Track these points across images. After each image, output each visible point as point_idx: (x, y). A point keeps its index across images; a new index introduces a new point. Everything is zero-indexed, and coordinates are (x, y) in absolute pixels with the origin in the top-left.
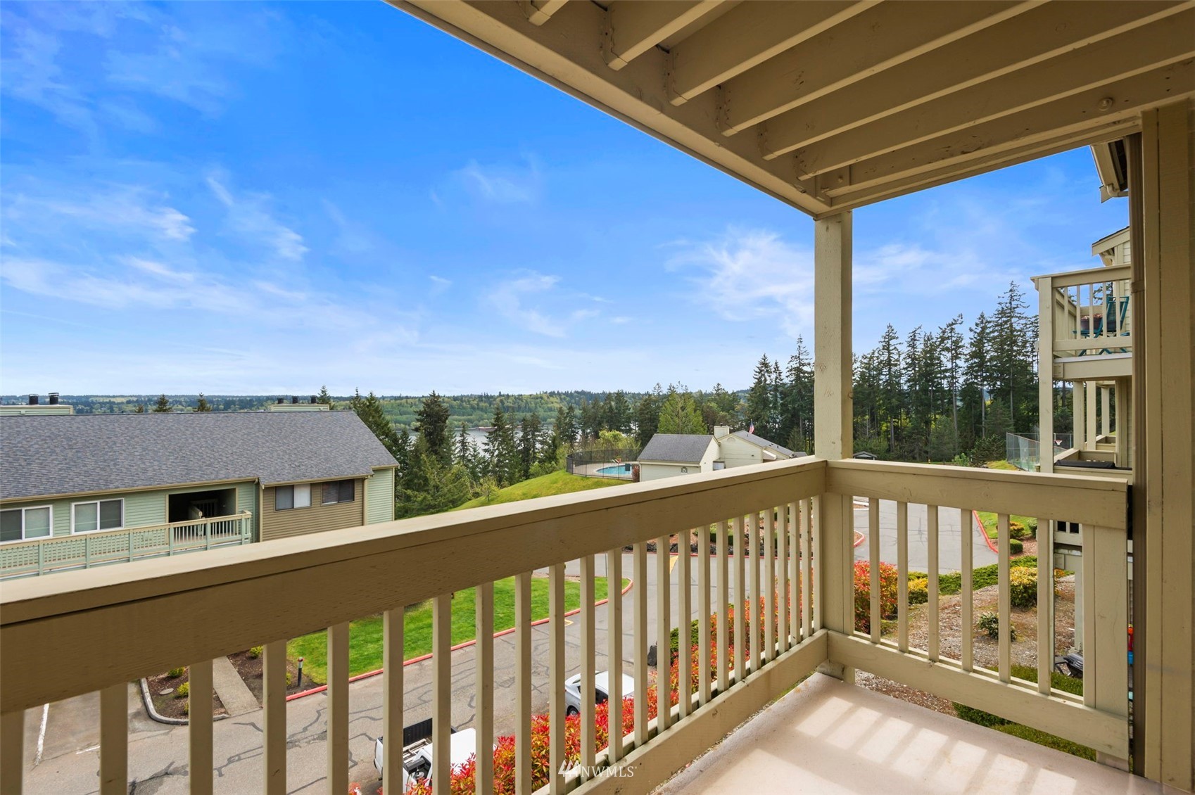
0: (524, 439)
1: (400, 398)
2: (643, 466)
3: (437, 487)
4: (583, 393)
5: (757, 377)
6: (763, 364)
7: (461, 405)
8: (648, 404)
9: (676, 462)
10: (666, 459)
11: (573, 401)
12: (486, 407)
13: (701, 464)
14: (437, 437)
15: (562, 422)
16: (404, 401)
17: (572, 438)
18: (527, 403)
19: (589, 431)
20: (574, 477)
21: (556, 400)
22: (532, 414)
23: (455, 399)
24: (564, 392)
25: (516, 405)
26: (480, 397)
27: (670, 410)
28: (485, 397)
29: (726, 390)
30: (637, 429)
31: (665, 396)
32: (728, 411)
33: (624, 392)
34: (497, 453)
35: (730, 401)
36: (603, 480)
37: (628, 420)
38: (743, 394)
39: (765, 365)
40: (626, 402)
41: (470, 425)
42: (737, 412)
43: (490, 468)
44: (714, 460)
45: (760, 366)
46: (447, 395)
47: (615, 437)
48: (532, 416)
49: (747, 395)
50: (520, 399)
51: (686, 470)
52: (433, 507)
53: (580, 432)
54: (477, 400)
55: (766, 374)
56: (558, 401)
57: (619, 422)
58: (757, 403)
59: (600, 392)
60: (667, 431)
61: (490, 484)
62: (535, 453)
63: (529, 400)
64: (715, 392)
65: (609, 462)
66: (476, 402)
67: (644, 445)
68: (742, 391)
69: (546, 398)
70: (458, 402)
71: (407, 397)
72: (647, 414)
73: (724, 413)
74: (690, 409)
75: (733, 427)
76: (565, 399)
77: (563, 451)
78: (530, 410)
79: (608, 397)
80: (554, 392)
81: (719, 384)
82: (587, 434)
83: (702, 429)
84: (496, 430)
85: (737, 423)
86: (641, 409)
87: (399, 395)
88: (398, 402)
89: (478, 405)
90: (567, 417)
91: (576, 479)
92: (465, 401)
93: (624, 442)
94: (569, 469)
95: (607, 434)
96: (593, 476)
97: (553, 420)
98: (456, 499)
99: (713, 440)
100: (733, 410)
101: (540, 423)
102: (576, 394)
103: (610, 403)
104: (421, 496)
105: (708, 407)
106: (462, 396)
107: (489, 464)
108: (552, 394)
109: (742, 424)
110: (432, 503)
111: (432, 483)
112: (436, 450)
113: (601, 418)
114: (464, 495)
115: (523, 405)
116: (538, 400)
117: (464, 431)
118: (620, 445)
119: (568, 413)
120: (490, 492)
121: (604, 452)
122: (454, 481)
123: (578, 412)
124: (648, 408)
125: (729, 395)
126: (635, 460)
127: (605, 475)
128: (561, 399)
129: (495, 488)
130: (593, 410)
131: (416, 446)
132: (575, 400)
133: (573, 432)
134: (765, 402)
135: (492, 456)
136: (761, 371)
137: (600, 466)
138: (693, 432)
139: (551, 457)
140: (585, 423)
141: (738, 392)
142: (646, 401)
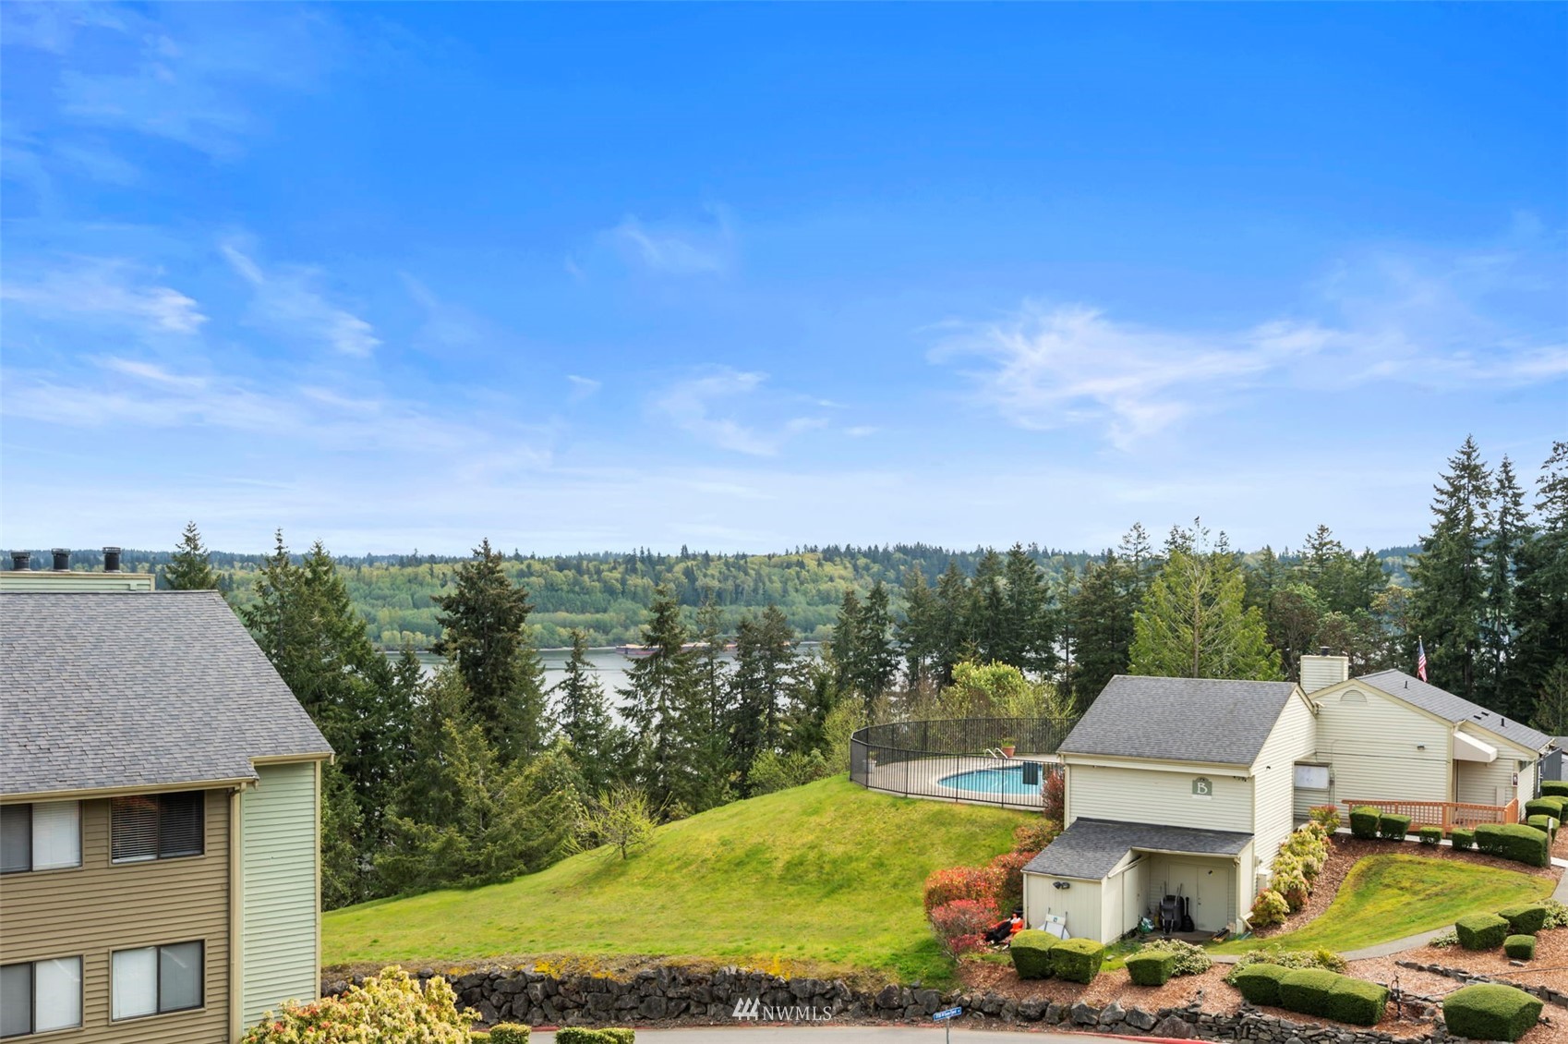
0: (743, 682)
1: (415, 561)
2: (1076, 772)
3: (484, 814)
4: (920, 552)
5: (1445, 507)
6: (1464, 468)
7: (576, 582)
8: (1105, 585)
9: (1179, 760)
10: (1147, 751)
11: (891, 574)
12: (645, 589)
13: (1256, 770)
14: (494, 671)
15: (852, 636)
16: (424, 568)
17: (876, 681)
18: (759, 578)
19: (928, 661)
20: (870, 796)
21: (843, 572)
22: (766, 610)
23: (562, 564)
24: (864, 548)
25: (730, 585)
26: (630, 561)
27: (1164, 604)
28: (643, 560)
29: (1347, 546)
30: (1071, 657)
31: (1157, 563)
32: (1349, 609)
33: (1041, 549)
34: (657, 719)
35: (1357, 579)
36: (957, 808)
37: (1047, 632)
38: (1398, 560)
39: (1470, 470)
40: (1040, 578)
41: (601, 637)
42: (1378, 613)
43: (640, 764)
44: (1298, 758)
45: (1452, 473)
46: (539, 555)
47: (999, 680)
48: (766, 616)
49: (1412, 562)
50: (739, 568)
51: (1209, 785)
52: (474, 869)
53: (904, 665)
54: (621, 569)
55: (1473, 499)
56: (849, 573)
57: (1018, 636)
58: (1441, 588)
59: (970, 547)
60: (1159, 668)
61: (631, 811)
62: (773, 721)
63: (765, 570)
64: (1311, 553)
65: (978, 755)
66: (617, 575)
67: (1082, 707)
68: (1395, 552)
69: (811, 563)
70: (570, 574)
71: (432, 559)
72: (1102, 614)
73: (1337, 616)
74: (1229, 600)
75: (1365, 656)
76: (867, 568)
77: (845, 718)
78: (769, 600)
79: (987, 563)
80: (836, 548)
81: (1323, 529)
82: (926, 669)
83: (1264, 663)
84: (656, 656)
85: (1377, 646)
86: (1085, 601)
87: (410, 553)
88: (409, 570)
89: (623, 582)
90: (865, 620)
91: (878, 804)
92: (588, 572)
93: (1027, 696)
94: (857, 773)
95: (974, 673)
96: (926, 796)
97: (829, 628)
98: (537, 849)
99: (1294, 693)
100: (1367, 606)
101: (789, 636)
102: (898, 555)
103: (992, 581)
104: (437, 838)
105: (1289, 597)
106: (581, 558)
107: (635, 751)
108: (831, 554)
109: (1391, 650)
110: (470, 858)
111: (471, 801)
112: (493, 708)
113: (966, 624)
114: (560, 838)
115: (749, 583)
116: (793, 571)
117: (577, 656)
118: (1013, 707)
119: (869, 610)
120: (628, 832)
121: (964, 725)
122: (531, 799)
123: (897, 605)
124: (1103, 598)
125: (1354, 563)
126: (1052, 750)
127: (962, 793)
128: (856, 568)
129: (642, 822)
130: (941, 602)
131: (435, 695)
132: (898, 571)
133: (885, 663)
134: (1466, 585)
135: (645, 728)
136: (1457, 489)
137: (947, 767)
138: (1236, 672)
139: (812, 738)
140: (918, 639)
141: (1384, 553)
142: (1099, 577)
